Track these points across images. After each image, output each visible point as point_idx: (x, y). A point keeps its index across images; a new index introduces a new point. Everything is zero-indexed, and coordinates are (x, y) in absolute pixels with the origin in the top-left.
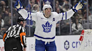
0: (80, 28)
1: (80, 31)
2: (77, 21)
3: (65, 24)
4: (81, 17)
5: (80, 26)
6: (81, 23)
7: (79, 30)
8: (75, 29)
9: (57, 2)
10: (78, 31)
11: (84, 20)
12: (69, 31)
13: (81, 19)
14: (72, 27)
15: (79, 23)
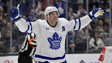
0: (100, 45)
1: (99, 48)
2: (96, 35)
3: (80, 38)
4: (102, 30)
5: (99, 41)
6: (102, 38)
7: (99, 46)
8: (93, 45)
9: (71, 9)
10: (97, 48)
11: (106, 33)
12: (86, 48)
13: (101, 32)
14: (90, 43)
15: (99, 37)
